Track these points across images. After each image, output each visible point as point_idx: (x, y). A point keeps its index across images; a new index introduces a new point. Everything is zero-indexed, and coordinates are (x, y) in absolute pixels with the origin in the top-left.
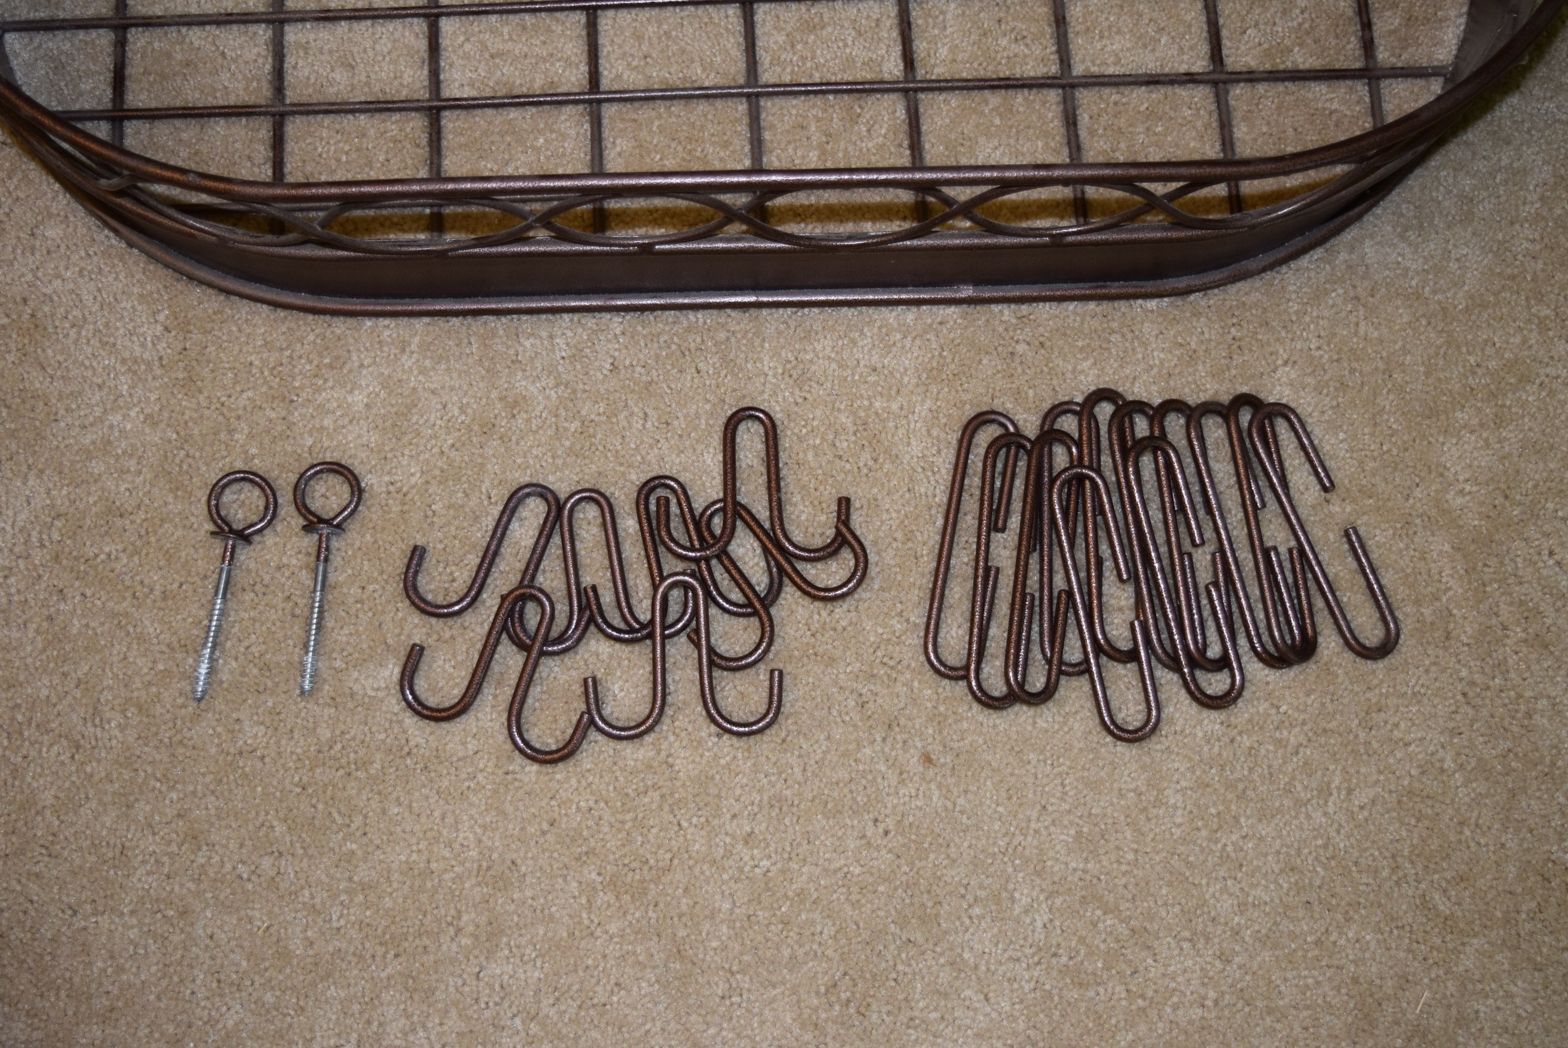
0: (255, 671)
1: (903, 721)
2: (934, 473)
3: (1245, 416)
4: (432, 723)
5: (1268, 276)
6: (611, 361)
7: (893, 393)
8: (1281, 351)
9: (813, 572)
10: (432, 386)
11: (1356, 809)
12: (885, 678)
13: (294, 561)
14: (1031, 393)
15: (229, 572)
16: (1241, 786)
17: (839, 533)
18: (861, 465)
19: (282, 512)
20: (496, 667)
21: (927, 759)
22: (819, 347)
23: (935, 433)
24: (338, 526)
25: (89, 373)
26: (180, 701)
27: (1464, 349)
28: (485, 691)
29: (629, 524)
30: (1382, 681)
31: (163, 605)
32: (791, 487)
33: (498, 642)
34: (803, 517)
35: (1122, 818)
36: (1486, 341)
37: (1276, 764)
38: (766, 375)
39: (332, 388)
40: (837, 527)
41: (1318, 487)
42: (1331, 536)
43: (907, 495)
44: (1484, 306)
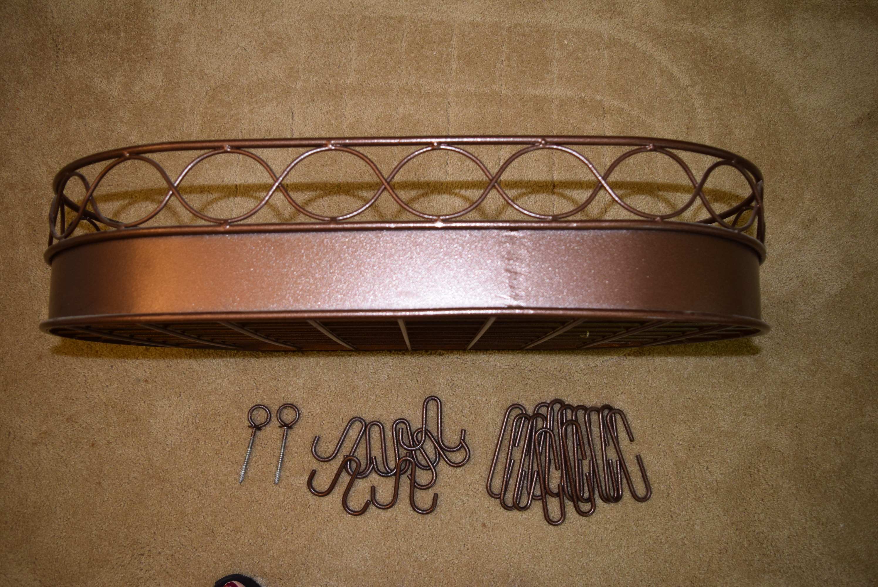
0: (260, 474)
1: (477, 511)
2: (495, 424)
3: (605, 412)
4: (318, 497)
6: (387, 375)
7: (484, 394)
8: (621, 389)
9: (451, 456)
10: (326, 379)
11: (630, 554)
12: (472, 495)
13: (275, 437)
14: (532, 398)
15: (253, 440)
16: (591, 543)
17: (461, 443)
18: (471, 419)
19: (273, 419)
20: (340, 480)
21: (484, 525)
23: (497, 410)
24: (291, 427)
25: (212, 365)
26: (234, 482)
27: (685, 393)
28: (336, 488)
29: (389, 434)
30: (643, 510)
31: (231, 448)
32: (446, 426)
33: (341, 471)
34: (449, 436)
35: (549, 551)
36: (693, 390)
37: (604, 536)
38: (441, 384)
39: (292, 377)
40: (460, 441)
41: (629, 439)
42: (631, 457)
43: (486, 431)
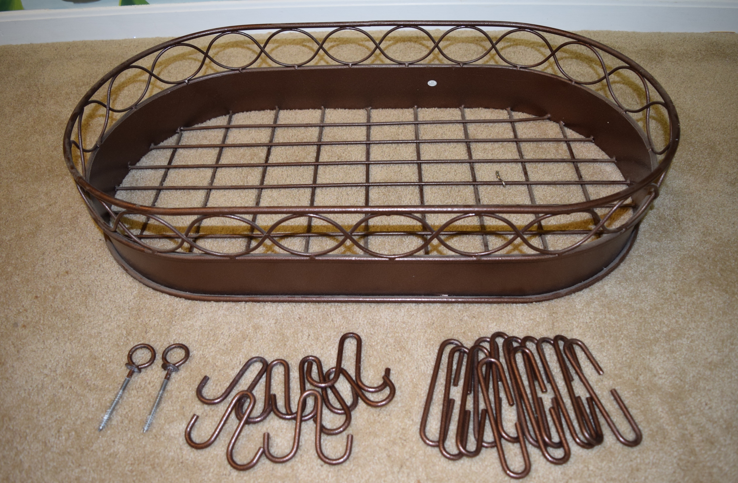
0: (127, 422)
1: (408, 463)
2: (427, 362)
3: (561, 344)
4: (195, 450)
5: (567, 297)
8: (575, 323)
9: (372, 397)
10: (227, 321)
12: (401, 444)
13: (156, 381)
14: (469, 334)
15: (128, 382)
17: (385, 381)
18: (396, 357)
19: (156, 361)
22: (382, 315)
23: (428, 347)
24: (178, 367)
25: (102, 310)
26: (93, 431)
33: (229, 415)
34: (370, 376)
38: (360, 323)
39: (189, 320)
40: (384, 379)
42: (605, 393)
43: (415, 370)
44: (657, 309)
